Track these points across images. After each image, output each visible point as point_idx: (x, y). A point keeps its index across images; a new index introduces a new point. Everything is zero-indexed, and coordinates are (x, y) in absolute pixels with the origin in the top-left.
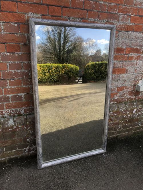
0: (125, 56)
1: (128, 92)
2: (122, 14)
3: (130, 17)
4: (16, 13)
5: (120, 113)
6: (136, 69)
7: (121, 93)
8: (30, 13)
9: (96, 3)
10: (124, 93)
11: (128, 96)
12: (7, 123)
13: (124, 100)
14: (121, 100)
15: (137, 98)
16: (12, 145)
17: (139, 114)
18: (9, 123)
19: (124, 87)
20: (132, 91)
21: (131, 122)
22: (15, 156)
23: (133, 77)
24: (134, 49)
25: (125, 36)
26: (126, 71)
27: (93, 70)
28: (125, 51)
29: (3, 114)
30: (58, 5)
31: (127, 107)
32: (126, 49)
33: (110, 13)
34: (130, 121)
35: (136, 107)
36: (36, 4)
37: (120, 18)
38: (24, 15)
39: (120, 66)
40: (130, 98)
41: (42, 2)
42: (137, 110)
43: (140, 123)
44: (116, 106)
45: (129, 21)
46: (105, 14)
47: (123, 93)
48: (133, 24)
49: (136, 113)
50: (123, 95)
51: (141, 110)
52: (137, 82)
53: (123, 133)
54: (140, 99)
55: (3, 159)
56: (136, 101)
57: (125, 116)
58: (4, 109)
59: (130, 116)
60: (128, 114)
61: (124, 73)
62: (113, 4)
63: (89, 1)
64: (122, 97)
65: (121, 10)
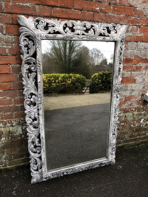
0: (134, 66)
1: (136, 102)
2: (132, 25)
3: (140, 28)
5: (127, 123)
6: (145, 79)
7: (129, 103)
10: (132, 102)
11: (136, 106)
12: (16, 132)
13: (131, 109)
14: (129, 110)
15: (144, 108)
16: (20, 153)
17: (146, 124)
18: (18, 132)
19: (132, 96)
20: (141, 100)
21: (138, 132)
22: (22, 164)
23: (142, 87)
24: (143, 59)
25: (134, 47)
26: (134, 81)
27: (100, 80)
28: (134, 61)
29: (12, 123)
30: (68, 17)
31: (134, 116)
32: (134, 60)
34: (137, 130)
35: (144, 117)
36: (47, 17)
37: (130, 29)
39: (128, 76)
40: (138, 107)
41: (52, 15)
42: (145, 119)
43: (147, 133)
44: (123, 116)
45: (139, 31)
48: (142, 34)
49: (143, 123)
50: (130, 105)
53: (130, 143)
55: (11, 167)
56: (144, 110)
57: (132, 126)
58: (13, 118)
59: (137, 125)
60: (136, 123)
61: (132, 83)
62: (122, 16)
63: (99, 13)
64: (130, 107)
65: (131, 21)
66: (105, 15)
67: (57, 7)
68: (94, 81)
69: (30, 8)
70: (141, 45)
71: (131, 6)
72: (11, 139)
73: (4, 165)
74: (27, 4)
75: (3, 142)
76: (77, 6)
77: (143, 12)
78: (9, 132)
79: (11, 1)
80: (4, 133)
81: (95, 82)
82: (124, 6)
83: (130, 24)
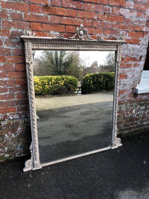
0: (125, 63)
1: (128, 95)
2: (122, 30)
3: (128, 32)
4: (41, 31)
5: (121, 113)
6: (134, 75)
7: (122, 95)
8: (52, 31)
9: (101, 22)
11: (128, 98)
13: (125, 101)
14: (122, 102)
15: (135, 100)
17: (138, 114)
19: (124, 90)
20: (132, 93)
21: (131, 121)
23: (132, 82)
24: (132, 58)
25: (125, 48)
26: (126, 77)
28: (125, 59)
30: (72, 24)
31: (127, 107)
32: (125, 58)
33: (113, 30)
35: (135, 108)
36: (56, 24)
37: (121, 33)
38: (47, 33)
39: (121, 72)
40: (130, 100)
41: (61, 22)
42: (136, 110)
43: (138, 122)
44: (118, 107)
45: (127, 35)
46: (109, 30)
47: (124, 96)
48: (131, 38)
49: (135, 113)
50: (124, 97)
51: (139, 110)
52: (135, 85)
53: (125, 132)
54: (138, 100)
55: (25, 155)
56: (135, 102)
57: (126, 116)
59: (130, 115)
60: (129, 113)
61: (124, 78)
62: (114, 23)
63: (96, 20)
64: (123, 99)
65: (121, 27)
66: (101, 23)
67: (64, 16)
68: (85, 82)
69: (44, 17)
70: (130, 46)
71: (121, 15)
72: (26, 128)
73: (19, 153)
74: (41, 14)
75: (19, 131)
76: (79, 16)
77: (130, 20)
78: (24, 122)
79: (29, 12)
80: (20, 123)
81: (87, 83)
82: (116, 15)
83: (121, 30)
